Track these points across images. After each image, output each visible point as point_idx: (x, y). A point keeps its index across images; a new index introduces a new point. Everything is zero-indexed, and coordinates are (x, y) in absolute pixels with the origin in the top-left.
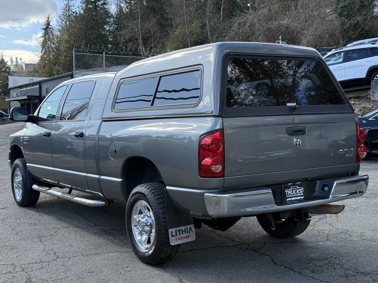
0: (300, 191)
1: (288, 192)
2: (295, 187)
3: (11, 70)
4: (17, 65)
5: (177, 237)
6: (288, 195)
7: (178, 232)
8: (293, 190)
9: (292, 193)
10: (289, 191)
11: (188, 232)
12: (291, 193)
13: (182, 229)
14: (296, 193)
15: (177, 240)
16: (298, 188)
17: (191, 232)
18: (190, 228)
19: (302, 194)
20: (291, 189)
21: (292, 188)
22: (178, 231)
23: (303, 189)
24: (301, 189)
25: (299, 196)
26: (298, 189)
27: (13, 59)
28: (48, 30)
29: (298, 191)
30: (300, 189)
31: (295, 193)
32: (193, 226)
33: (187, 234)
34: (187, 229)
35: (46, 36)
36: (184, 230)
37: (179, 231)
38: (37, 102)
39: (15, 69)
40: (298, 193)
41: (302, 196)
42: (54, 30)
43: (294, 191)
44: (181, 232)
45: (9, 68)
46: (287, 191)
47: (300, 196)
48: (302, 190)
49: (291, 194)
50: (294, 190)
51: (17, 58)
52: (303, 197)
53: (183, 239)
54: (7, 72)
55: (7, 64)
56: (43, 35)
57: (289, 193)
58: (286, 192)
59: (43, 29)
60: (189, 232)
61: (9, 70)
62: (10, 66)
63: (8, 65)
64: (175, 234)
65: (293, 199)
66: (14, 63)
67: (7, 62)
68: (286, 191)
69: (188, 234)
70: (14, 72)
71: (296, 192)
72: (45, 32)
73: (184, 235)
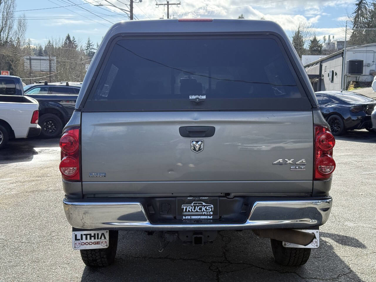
0: (207, 208)
1: (186, 209)
2: (199, 203)
3: (322, 49)
4: (329, 44)
5: (82, 241)
6: (186, 211)
7: (84, 237)
8: (195, 207)
9: (194, 209)
10: (188, 207)
11: (99, 237)
12: (191, 210)
13: (91, 234)
14: (201, 211)
15: (82, 245)
16: (204, 204)
17: (103, 238)
18: (103, 234)
19: (212, 213)
20: (192, 205)
21: (194, 203)
22: (84, 235)
23: (212, 206)
24: (211, 206)
25: (205, 215)
26: (204, 206)
27: (326, 38)
28: (361, 5)
29: (203, 209)
30: (208, 207)
31: (198, 210)
32: (107, 232)
33: (96, 240)
34: (98, 234)
35: (359, 12)
36: (92, 235)
37: (86, 235)
38: (317, 81)
39: (327, 48)
40: (204, 211)
41: (210, 215)
42: (367, 5)
43: (197, 209)
44: (88, 236)
45: (321, 46)
46: (185, 207)
47: (207, 215)
48: (212, 208)
49: (192, 212)
50: (198, 206)
51: (329, 36)
52: (211, 217)
53: (90, 244)
54: (318, 50)
55: (319, 42)
56: (356, 11)
57: (188, 209)
58: (183, 208)
59: (357, 4)
60: (101, 238)
61: (321, 48)
62: (322, 44)
63: (320, 44)
64: (80, 238)
65: (193, 217)
66: (327, 41)
67: (319, 41)
68: (183, 206)
69: (99, 240)
70: (325, 50)
71: (200, 209)
72: (357, 8)
73: (93, 240)
